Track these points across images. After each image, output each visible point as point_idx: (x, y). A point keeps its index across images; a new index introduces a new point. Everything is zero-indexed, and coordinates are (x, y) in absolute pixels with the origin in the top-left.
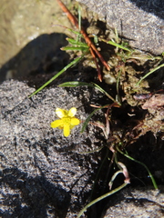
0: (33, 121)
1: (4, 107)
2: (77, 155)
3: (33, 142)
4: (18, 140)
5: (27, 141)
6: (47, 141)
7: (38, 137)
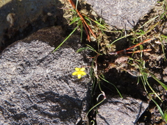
0: (57, 66)
1: (36, 58)
2: (84, 83)
3: (58, 77)
4: (49, 77)
5: (55, 77)
6: (66, 77)
7: (60, 74)
